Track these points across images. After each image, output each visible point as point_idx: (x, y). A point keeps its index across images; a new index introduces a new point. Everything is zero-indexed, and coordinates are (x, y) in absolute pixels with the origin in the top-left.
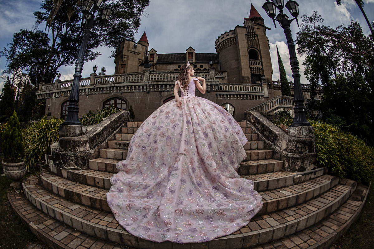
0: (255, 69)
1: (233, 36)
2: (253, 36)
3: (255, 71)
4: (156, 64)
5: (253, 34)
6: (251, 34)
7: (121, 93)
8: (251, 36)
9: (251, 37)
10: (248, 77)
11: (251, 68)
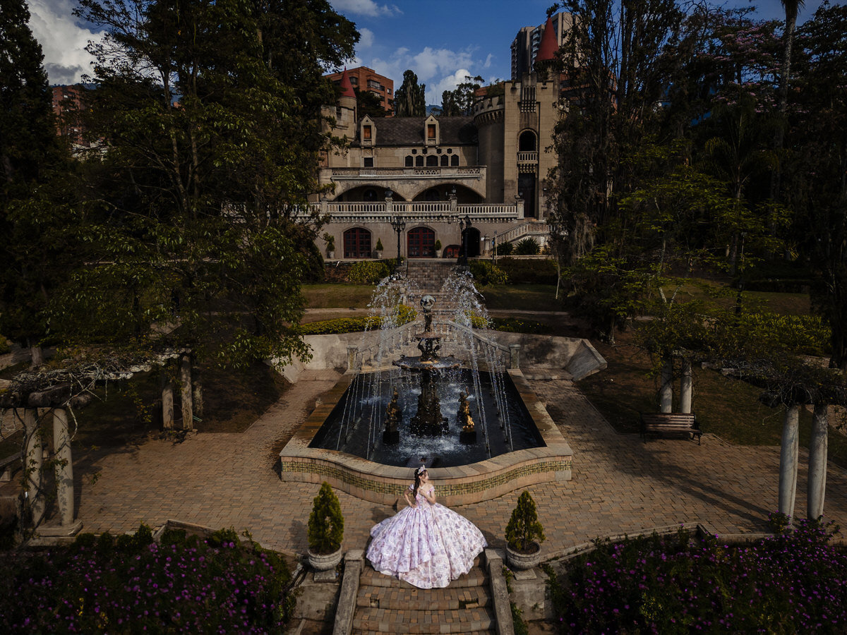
0: (526, 166)
1: (498, 107)
2: (530, 107)
3: (526, 169)
4: (376, 146)
5: (531, 103)
6: (527, 104)
7: (364, 224)
8: (527, 107)
9: (527, 110)
10: (512, 182)
11: (518, 165)
